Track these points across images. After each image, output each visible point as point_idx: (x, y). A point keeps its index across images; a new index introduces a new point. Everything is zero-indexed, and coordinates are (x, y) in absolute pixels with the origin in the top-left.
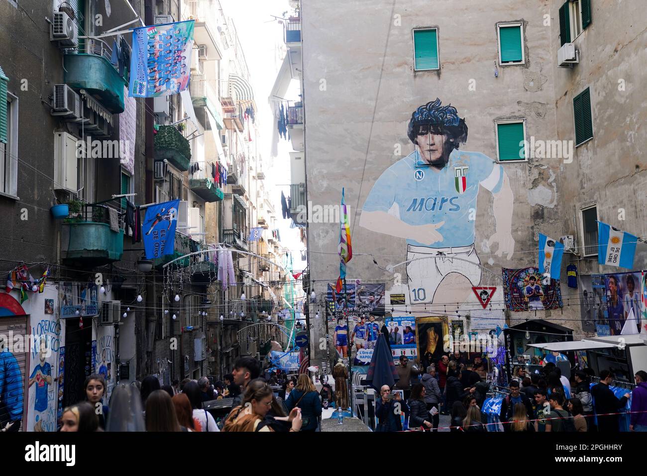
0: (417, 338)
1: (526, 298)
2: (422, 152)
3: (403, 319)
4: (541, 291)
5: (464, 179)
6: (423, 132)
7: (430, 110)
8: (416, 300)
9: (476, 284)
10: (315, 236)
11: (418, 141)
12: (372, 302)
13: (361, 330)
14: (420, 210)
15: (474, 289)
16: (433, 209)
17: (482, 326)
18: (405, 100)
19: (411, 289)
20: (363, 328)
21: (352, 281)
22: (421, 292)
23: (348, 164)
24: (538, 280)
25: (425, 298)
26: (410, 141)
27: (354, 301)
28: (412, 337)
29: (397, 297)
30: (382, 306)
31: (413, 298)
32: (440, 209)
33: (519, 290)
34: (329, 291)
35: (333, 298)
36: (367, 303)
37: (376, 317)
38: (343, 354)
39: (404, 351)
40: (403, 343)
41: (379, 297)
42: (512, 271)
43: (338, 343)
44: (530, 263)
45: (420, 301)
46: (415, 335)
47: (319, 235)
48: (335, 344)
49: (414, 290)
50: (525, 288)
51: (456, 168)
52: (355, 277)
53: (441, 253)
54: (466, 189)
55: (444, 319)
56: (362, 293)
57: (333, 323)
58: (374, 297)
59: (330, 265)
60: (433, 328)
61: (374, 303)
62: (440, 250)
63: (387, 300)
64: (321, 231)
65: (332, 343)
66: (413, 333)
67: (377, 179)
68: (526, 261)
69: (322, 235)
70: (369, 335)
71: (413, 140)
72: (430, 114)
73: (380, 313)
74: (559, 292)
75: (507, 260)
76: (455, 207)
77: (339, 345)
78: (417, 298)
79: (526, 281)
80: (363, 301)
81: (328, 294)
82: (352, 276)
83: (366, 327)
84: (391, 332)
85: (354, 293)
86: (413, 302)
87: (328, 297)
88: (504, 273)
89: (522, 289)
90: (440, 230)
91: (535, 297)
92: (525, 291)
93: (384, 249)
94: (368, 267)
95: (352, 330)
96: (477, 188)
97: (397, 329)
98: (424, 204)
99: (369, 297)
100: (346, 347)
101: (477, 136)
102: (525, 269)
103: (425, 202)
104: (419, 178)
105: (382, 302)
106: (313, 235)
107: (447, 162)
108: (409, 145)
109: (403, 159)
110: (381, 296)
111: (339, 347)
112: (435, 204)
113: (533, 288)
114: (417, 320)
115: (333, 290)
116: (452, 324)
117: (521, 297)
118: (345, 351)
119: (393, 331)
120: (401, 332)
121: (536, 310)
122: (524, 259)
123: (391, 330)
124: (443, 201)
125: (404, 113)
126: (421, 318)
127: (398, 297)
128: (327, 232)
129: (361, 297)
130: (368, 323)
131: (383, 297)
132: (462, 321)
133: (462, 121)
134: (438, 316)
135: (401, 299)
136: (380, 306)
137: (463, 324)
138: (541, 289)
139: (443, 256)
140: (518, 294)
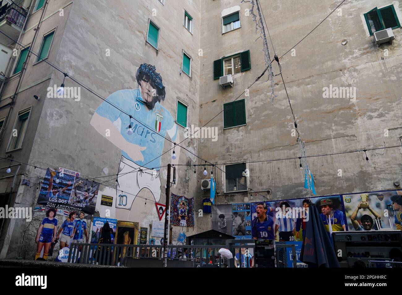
0: (116, 240)
1: (180, 217)
2: (143, 92)
4: (186, 214)
5: (160, 123)
6: (145, 79)
7: (150, 70)
8: (120, 205)
9: (157, 200)
10: (48, 114)
11: (141, 83)
12: (86, 198)
13: (69, 226)
14: (134, 132)
15: (157, 204)
17: (158, 234)
18: (138, 53)
20: (72, 224)
21: (72, 173)
22: (124, 198)
23: (93, 69)
25: (126, 204)
26: (136, 80)
27: (70, 194)
28: (112, 239)
29: (107, 198)
32: (145, 137)
33: (177, 211)
34: (47, 177)
35: (50, 185)
36: (82, 198)
37: (86, 215)
38: (44, 252)
41: (93, 195)
42: (175, 196)
43: (42, 238)
44: (183, 194)
45: (122, 207)
46: (115, 237)
47: (52, 115)
48: (38, 240)
49: (120, 195)
50: (180, 209)
51: (157, 114)
52: (76, 169)
53: (141, 170)
54: (160, 131)
55: (136, 224)
56: (78, 188)
57: (41, 213)
58: (89, 193)
59: (55, 149)
60: (128, 232)
61: (88, 200)
62: (142, 168)
63: (98, 200)
64: (55, 112)
65: (34, 238)
66: (114, 235)
67: (112, 93)
68: (182, 191)
69: (55, 117)
70: (76, 233)
71: (138, 81)
72: (150, 72)
73: (90, 211)
74: (193, 216)
75: (174, 188)
76: (154, 140)
77: (42, 241)
78: (121, 204)
79: (181, 205)
80: (78, 195)
81: (45, 179)
82: (74, 168)
83: (74, 224)
84: (97, 231)
85: (72, 185)
86: (118, 206)
87: (43, 183)
90: (143, 152)
91: (183, 218)
92: (180, 212)
93: (105, 152)
94: (89, 164)
95: (60, 225)
96: (165, 133)
97: (101, 230)
98: (137, 129)
99: (83, 193)
100: (49, 244)
101: (169, 101)
102: (181, 197)
103: (137, 128)
104: (137, 109)
106: (46, 113)
107: (153, 107)
108: (135, 83)
109: (130, 90)
111: (41, 243)
112: (143, 132)
113: (183, 210)
114: (118, 223)
115: (52, 176)
116: (141, 230)
117: (178, 216)
118: (47, 249)
121: (183, 226)
122: (181, 190)
123: (98, 230)
124: (148, 132)
125: (136, 61)
126: (121, 221)
127: (108, 198)
128: (61, 116)
129: (77, 191)
130: (77, 219)
131: (96, 196)
132: (147, 229)
133: (164, 88)
134: (133, 222)
135: (110, 201)
136: (92, 204)
137: (147, 231)
138: (186, 212)
139: (142, 173)
140: (177, 213)
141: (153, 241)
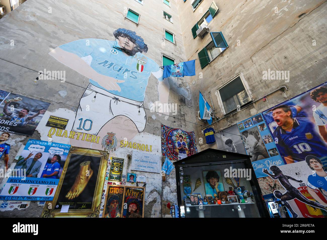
0: (63, 172)
1: (177, 150)
2: (120, 43)
3: (54, 145)
4: (187, 147)
5: (142, 67)
6: (123, 36)
8: (79, 129)
9: (141, 130)
12: (21, 116)
14: (109, 67)
16: (118, 71)
17: (142, 168)
18: (116, 22)
19: (78, 117)
22: (88, 123)
24: (185, 138)
25: (90, 129)
26: (114, 36)
28: (57, 169)
29: (58, 120)
30: (34, 124)
31: (77, 125)
32: (123, 73)
33: (173, 143)
36: (14, 115)
39: (36, 189)
40: (39, 176)
41: (35, 114)
42: (168, 128)
44: (179, 126)
45: (83, 131)
46: (63, 167)
49: (82, 119)
50: (177, 141)
53: (117, 99)
54: (143, 71)
60: (89, 162)
61: (25, 118)
62: (117, 97)
63: (43, 120)
66: (62, 164)
68: (177, 123)
71: (116, 37)
74: (196, 150)
75: (165, 120)
76: (134, 77)
78: (82, 127)
79: (177, 137)
84: (28, 158)
85: (1, 101)
86: (76, 130)
88: (162, 128)
89: (175, 142)
90: (121, 85)
92: (176, 144)
96: (149, 73)
97: (39, 155)
98: (112, 66)
99: (19, 110)
101: (153, 54)
102: (176, 129)
103: (114, 65)
105: (36, 120)
107: (134, 55)
108: (112, 37)
109: (106, 40)
110: (39, 114)
112: (120, 69)
113: (182, 143)
114: (72, 149)
116: (113, 161)
117: (174, 148)
119: (33, 157)
120: (43, 160)
122: (175, 122)
123: (30, 155)
124: (127, 70)
125: (114, 26)
126: (79, 148)
127: (60, 120)
129: (9, 108)
131: (41, 115)
132: (123, 160)
133: (146, 45)
134: (99, 151)
135: (62, 123)
136: (32, 124)
137: (123, 163)
138: (186, 145)
139: (118, 101)
140: (172, 146)
141: (133, 176)
